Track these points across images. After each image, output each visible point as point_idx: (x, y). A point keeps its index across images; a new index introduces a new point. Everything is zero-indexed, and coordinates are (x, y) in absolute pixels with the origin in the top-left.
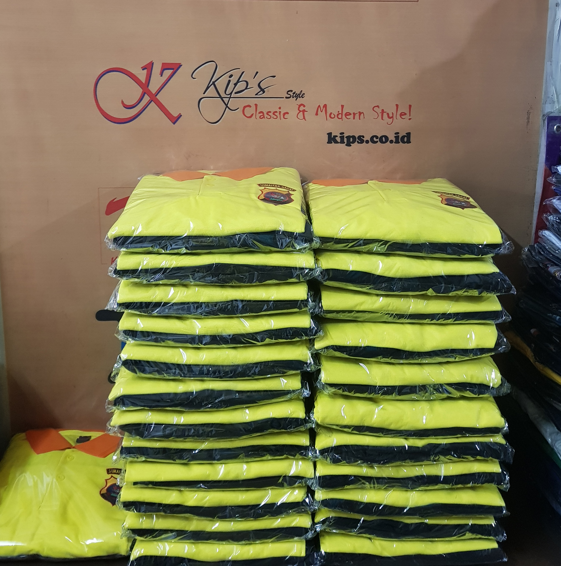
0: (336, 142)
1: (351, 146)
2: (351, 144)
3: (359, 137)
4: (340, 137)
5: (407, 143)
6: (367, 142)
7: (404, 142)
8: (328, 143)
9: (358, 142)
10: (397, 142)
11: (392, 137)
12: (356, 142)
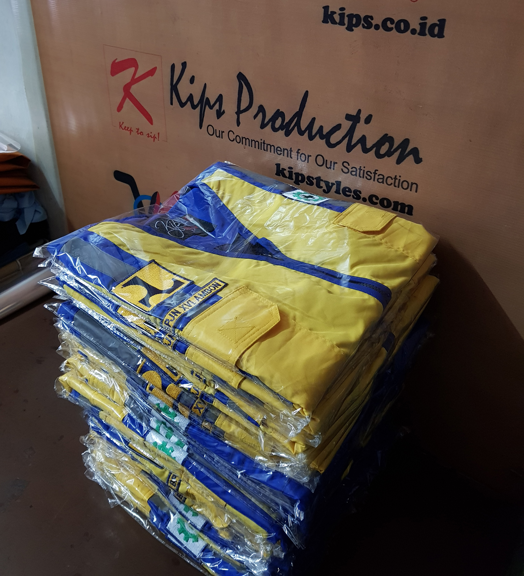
0: (334, 22)
1: (353, 30)
2: (354, 28)
3: (366, 17)
4: (339, 14)
5: (438, 38)
6: (377, 27)
7: (433, 35)
8: (323, 22)
9: (364, 27)
10: (422, 33)
11: (415, 24)
12: (361, 25)
